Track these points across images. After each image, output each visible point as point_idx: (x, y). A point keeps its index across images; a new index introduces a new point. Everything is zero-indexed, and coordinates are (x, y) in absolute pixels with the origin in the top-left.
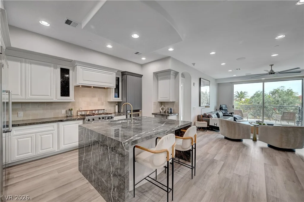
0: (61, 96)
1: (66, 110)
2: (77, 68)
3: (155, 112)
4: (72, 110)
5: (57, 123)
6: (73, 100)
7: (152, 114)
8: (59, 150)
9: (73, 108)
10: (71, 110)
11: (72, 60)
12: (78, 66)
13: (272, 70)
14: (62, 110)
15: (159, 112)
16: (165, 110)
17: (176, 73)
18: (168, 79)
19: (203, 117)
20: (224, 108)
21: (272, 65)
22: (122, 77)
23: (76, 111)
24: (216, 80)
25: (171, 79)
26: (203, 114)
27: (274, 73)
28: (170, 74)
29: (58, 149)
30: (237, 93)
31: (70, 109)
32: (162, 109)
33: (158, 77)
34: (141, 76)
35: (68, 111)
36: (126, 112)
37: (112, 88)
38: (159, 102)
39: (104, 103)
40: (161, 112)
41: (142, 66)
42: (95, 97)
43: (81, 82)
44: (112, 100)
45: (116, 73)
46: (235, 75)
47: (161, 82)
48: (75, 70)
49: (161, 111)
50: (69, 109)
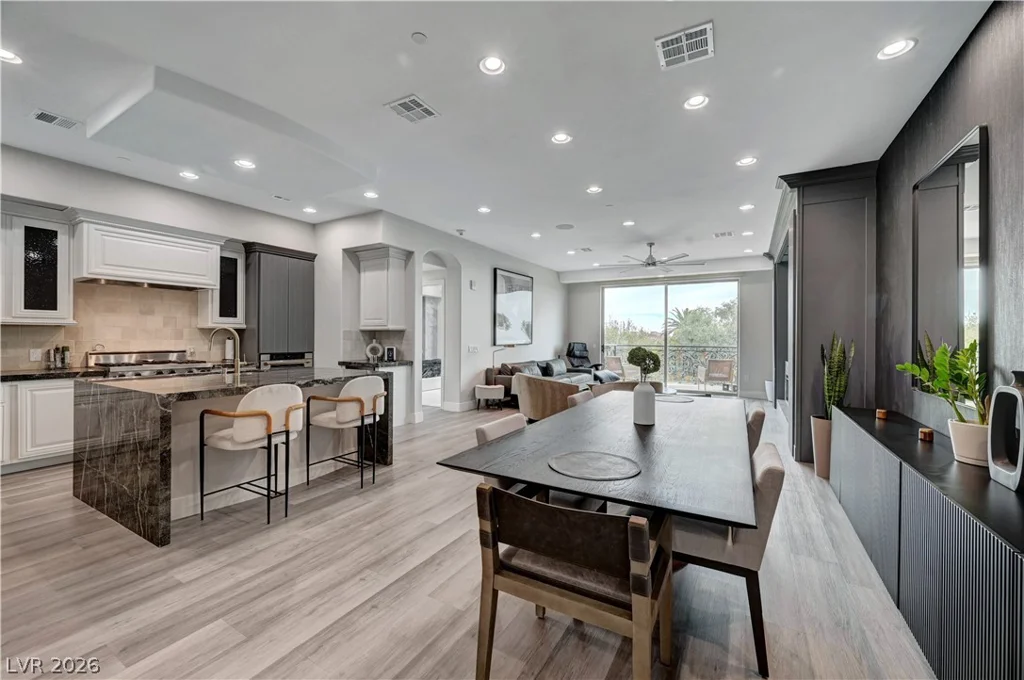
0: (25, 308)
1: (46, 350)
2: (82, 229)
3: (347, 360)
4: (65, 349)
5: (10, 383)
6: (70, 321)
7: (341, 364)
8: (15, 461)
9: (71, 343)
10: (62, 351)
11: (67, 208)
12: (85, 225)
13: (651, 256)
14: (32, 351)
15: (366, 358)
16: (379, 355)
17: (409, 255)
18: (382, 269)
19: (500, 372)
20: (577, 353)
21: (651, 245)
22: (247, 258)
23: (84, 355)
24: (559, 274)
25: (390, 270)
26: (498, 366)
27: (654, 264)
28: (387, 256)
29: (11, 459)
30: (676, 314)
31: (60, 346)
32: (374, 350)
33: (362, 264)
34: (311, 257)
35: (52, 352)
36: (257, 358)
37: (212, 290)
38: (363, 332)
39: (186, 332)
40: (369, 359)
41: (314, 227)
42: (151, 312)
43: (94, 268)
44: (210, 325)
45: (221, 246)
46: (596, 265)
47: (368, 277)
48: (77, 234)
49: (370, 355)
50: (57, 349)
